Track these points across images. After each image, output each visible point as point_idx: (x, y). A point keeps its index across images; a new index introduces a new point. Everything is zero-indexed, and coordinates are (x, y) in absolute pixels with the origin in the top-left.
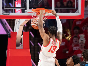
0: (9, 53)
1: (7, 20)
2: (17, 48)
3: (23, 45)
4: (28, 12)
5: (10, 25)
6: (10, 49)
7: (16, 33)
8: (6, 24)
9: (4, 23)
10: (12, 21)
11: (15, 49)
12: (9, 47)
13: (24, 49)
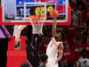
0: (9, 53)
1: (5, 26)
2: (16, 49)
3: (20, 46)
5: (8, 31)
6: (10, 50)
8: (5, 30)
10: (9, 28)
11: (14, 50)
12: (9, 48)
13: (21, 50)
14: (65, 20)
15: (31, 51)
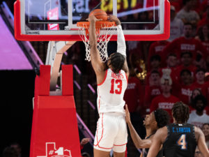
0: (37, 103)
1: (33, 44)
2: (52, 93)
3: (61, 87)
4: (72, 29)
5: (38, 54)
6: (40, 95)
7: (49, 67)
8: (31, 51)
9: (28, 50)
10: (41, 47)
11: (48, 95)
12: (37, 91)
13: (64, 95)
14: (159, 29)
15: (88, 98)
